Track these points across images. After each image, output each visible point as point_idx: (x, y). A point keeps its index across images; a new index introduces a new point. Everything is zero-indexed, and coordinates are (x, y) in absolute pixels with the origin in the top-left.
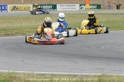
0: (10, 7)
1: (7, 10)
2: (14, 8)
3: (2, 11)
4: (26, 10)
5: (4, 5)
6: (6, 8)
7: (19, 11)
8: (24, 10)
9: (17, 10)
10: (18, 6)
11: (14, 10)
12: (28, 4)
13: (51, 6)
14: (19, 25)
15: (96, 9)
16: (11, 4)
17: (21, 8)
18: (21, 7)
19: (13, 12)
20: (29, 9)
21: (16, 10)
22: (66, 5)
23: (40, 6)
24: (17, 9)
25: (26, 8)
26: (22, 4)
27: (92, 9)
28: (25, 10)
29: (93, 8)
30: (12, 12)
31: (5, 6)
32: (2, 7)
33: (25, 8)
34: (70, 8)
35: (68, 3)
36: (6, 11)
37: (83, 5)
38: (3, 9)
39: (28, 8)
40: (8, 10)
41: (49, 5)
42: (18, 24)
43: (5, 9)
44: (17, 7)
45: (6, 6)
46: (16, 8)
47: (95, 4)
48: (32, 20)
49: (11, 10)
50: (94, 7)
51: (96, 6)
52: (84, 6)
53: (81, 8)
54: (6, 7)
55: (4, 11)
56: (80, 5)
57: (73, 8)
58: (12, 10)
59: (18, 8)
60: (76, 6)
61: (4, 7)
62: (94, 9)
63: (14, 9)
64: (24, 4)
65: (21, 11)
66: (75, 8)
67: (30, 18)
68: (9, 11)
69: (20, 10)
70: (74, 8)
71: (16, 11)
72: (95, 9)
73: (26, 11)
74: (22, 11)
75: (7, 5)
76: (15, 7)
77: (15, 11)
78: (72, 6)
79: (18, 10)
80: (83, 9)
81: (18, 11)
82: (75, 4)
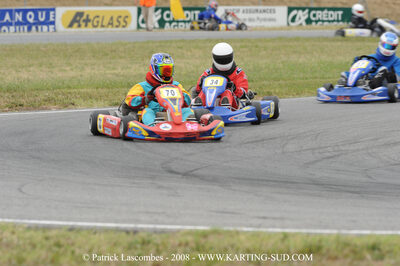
0: (62, 14)
1: (53, 23)
2: (78, 19)
3: (39, 27)
4: (116, 23)
5: (43, 10)
6: (51, 19)
7: (94, 26)
8: (110, 24)
9: (86, 26)
10: (89, 10)
11: (76, 25)
12: (123, 5)
13: (197, 12)
14: (72, 74)
15: (341, 23)
16: (70, 5)
17: (100, 20)
18: (101, 15)
19: (75, 29)
20: (125, 22)
21: (83, 24)
22: (245, 8)
23: (160, 11)
24: (87, 21)
25: (115, 19)
26: (106, 5)
27: (329, 21)
28: (112, 24)
29: (331, 19)
30: (70, 29)
31: (48, 11)
32: (40, 14)
33: (112, 18)
34: (258, 19)
35: (254, 4)
36: (51, 27)
37: (298, 9)
38: (42, 19)
39: (121, 20)
40: (57, 23)
41: (190, 9)
42: (72, 70)
43: (48, 22)
44: (88, 16)
45: (52, 13)
46: (85, 17)
47: (339, 6)
48: (121, 58)
49: (68, 24)
50: (335, 17)
51: (340, 13)
52: (300, 12)
53: (293, 20)
54: (51, 16)
55: (45, 28)
56: (290, 10)
57: (265, 20)
58: (71, 26)
59: (91, 17)
60: (274, 12)
61: (44, 13)
62: (335, 23)
63: (78, 22)
64: (111, 5)
65: (99, 29)
66: (273, 20)
67: (115, 51)
68: (60, 26)
69: (95, 24)
70: (271, 20)
71: (83, 29)
72: (338, 21)
73: (117, 26)
74: (103, 29)
75: (54, 10)
76: (80, 14)
77: (79, 26)
78: (264, 11)
79: (90, 24)
80: (297, 22)
81: (90, 29)
82: (272, 8)
